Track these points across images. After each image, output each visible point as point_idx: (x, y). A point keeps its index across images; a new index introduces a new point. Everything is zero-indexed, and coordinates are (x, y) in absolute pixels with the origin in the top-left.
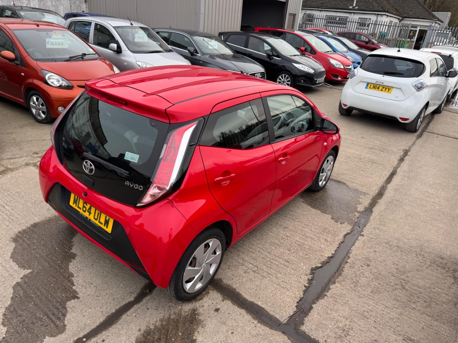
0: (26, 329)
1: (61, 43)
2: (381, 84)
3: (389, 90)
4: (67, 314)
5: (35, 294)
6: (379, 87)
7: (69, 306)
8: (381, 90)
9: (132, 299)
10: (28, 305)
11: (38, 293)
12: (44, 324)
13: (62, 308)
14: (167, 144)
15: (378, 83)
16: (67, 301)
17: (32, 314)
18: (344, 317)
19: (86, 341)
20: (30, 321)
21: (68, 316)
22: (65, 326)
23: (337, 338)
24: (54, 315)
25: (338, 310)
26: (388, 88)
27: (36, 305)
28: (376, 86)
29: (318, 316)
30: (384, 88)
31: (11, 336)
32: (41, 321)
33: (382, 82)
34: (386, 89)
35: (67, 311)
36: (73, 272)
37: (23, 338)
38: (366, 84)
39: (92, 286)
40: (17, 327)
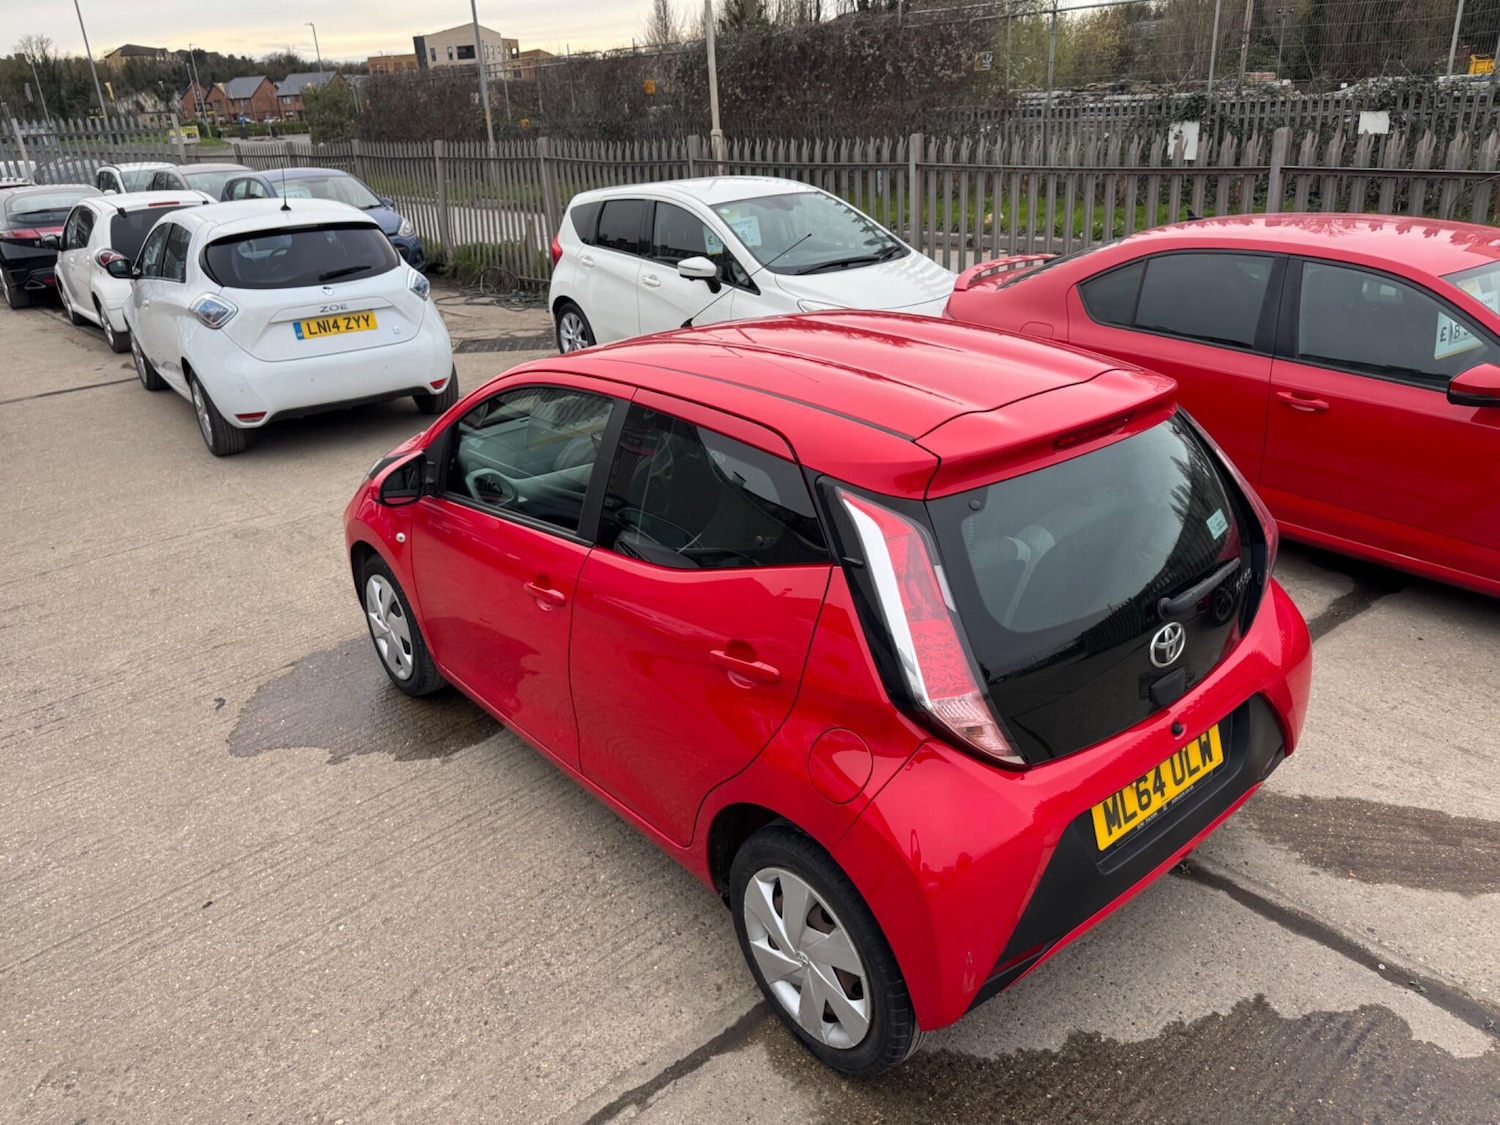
0: (1415, 1091)
2: (340, 311)
3: (367, 320)
4: (1324, 1010)
5: (1282, 1105)
6: (335, 322)
7: (1296, 1012)
8: (347, 328)
10: (1335, 1112)
11: (1278, 1097)
12: (1379, 1055)
13: (1309, 1026)
15: (330, 312)
16: (1281, 1020)
17: (1358, 1091)
19: (1383, 963)
20: (1385, 1088)
21: (1332, 1006)
22: (1363, 1008)
24: (1339, 1040)
26: (360, 318)
27: (1323, 1091)
28: (326, 323)
30: (352, 321)
31: (1450, 1120)
32: (1372, 1063)
33: (339, 304)
34: (357, 321)
35: (1313, 1014)
36: (1160, 1027)
37: (1445, 1090)
39: (1203, 974)
40: (1420, 1116)
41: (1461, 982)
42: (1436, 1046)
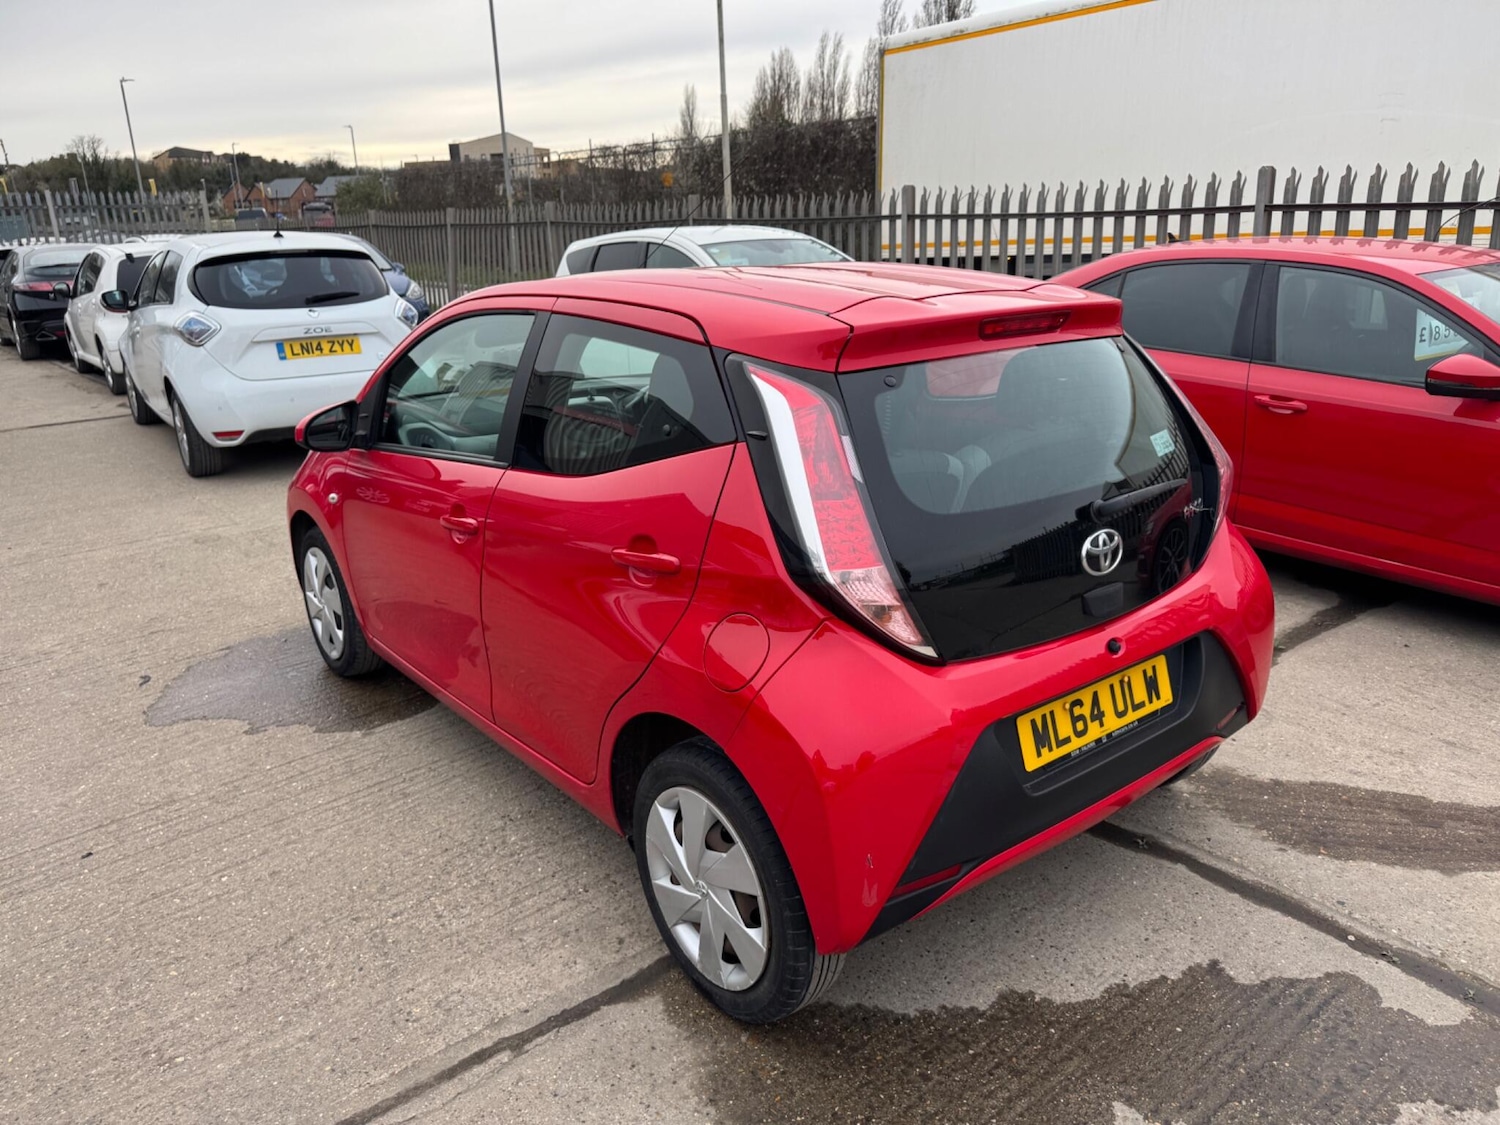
0: (1383, 1056)
2: (324, 333)
3: (351, 345)
4: (1285, 976)
5: (1232, 1067)
6: (319, 344)
7: (1254, 977)
8: (331, 351)
11: (1228, 1059)
12: (1344, 1021)
13: (1268, 992)
15: (314, 334)
16: (1236, 985)
17: (1318, 1055)
19: (1353, 934)
20: (1349, 1053)
21: (1293, 973)
22: (1328, 975)
24: (1299, 1005)
26: (345, 342)
27: (1278, 1054)
28: (309, 345)
31: (1422, 1086)
32: (1335, 1028)
33: (323, 327)
34: (342, 345)
35: (1272, 979)
36: (1102, 989)
37: (1416, 1057)
39: (1153, 940)
40: (1386, 1081)
41: (1438, 953)
42: (1408, 1014)
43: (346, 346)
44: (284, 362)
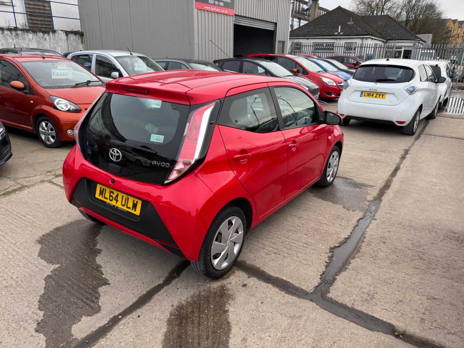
0: (62, 312)
1: (65, 74)
2: (375, 91)
3: (383, 96)
4: (101, 297)
5: (66, 283)
6: (373, 94)
7: (101, 291)
8: (376, 97)
9: (161, 282)
10: (61, 293)
11: (70, 283)
12: (79, 306)
13: (94, 293)
14: (189, 122)
15: (372, 91)
16: (99, 287)
17: (67, 299)
18: (367, 284)
19: (122, 318)
20: (66, 305)
21: (102, 299)
22: (100, 307)
23: (364, 301)
24: (88, 299)
25: (361, 279)
26: (381, 95)
27: (68, 292)
28: (370, 94)
29: (342, 285)
30: (378, 95)
31: (49, 318)
32: (76, 304)
33: (375, 89)
34: (380, 95)
35: (99, 295)
36: (100, 264)
37: (60, 319)
38: (360, 93)
39: (121, 274)
40: (53, 311)
41: (108, 337)
42: (79, 321)
43: (381, 96)
44: (361, 97)
